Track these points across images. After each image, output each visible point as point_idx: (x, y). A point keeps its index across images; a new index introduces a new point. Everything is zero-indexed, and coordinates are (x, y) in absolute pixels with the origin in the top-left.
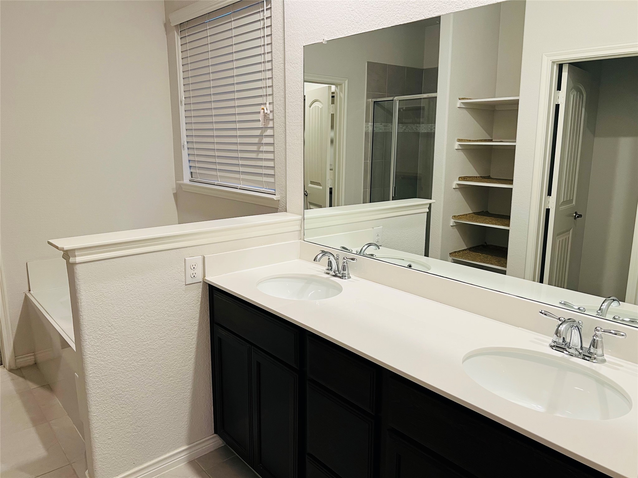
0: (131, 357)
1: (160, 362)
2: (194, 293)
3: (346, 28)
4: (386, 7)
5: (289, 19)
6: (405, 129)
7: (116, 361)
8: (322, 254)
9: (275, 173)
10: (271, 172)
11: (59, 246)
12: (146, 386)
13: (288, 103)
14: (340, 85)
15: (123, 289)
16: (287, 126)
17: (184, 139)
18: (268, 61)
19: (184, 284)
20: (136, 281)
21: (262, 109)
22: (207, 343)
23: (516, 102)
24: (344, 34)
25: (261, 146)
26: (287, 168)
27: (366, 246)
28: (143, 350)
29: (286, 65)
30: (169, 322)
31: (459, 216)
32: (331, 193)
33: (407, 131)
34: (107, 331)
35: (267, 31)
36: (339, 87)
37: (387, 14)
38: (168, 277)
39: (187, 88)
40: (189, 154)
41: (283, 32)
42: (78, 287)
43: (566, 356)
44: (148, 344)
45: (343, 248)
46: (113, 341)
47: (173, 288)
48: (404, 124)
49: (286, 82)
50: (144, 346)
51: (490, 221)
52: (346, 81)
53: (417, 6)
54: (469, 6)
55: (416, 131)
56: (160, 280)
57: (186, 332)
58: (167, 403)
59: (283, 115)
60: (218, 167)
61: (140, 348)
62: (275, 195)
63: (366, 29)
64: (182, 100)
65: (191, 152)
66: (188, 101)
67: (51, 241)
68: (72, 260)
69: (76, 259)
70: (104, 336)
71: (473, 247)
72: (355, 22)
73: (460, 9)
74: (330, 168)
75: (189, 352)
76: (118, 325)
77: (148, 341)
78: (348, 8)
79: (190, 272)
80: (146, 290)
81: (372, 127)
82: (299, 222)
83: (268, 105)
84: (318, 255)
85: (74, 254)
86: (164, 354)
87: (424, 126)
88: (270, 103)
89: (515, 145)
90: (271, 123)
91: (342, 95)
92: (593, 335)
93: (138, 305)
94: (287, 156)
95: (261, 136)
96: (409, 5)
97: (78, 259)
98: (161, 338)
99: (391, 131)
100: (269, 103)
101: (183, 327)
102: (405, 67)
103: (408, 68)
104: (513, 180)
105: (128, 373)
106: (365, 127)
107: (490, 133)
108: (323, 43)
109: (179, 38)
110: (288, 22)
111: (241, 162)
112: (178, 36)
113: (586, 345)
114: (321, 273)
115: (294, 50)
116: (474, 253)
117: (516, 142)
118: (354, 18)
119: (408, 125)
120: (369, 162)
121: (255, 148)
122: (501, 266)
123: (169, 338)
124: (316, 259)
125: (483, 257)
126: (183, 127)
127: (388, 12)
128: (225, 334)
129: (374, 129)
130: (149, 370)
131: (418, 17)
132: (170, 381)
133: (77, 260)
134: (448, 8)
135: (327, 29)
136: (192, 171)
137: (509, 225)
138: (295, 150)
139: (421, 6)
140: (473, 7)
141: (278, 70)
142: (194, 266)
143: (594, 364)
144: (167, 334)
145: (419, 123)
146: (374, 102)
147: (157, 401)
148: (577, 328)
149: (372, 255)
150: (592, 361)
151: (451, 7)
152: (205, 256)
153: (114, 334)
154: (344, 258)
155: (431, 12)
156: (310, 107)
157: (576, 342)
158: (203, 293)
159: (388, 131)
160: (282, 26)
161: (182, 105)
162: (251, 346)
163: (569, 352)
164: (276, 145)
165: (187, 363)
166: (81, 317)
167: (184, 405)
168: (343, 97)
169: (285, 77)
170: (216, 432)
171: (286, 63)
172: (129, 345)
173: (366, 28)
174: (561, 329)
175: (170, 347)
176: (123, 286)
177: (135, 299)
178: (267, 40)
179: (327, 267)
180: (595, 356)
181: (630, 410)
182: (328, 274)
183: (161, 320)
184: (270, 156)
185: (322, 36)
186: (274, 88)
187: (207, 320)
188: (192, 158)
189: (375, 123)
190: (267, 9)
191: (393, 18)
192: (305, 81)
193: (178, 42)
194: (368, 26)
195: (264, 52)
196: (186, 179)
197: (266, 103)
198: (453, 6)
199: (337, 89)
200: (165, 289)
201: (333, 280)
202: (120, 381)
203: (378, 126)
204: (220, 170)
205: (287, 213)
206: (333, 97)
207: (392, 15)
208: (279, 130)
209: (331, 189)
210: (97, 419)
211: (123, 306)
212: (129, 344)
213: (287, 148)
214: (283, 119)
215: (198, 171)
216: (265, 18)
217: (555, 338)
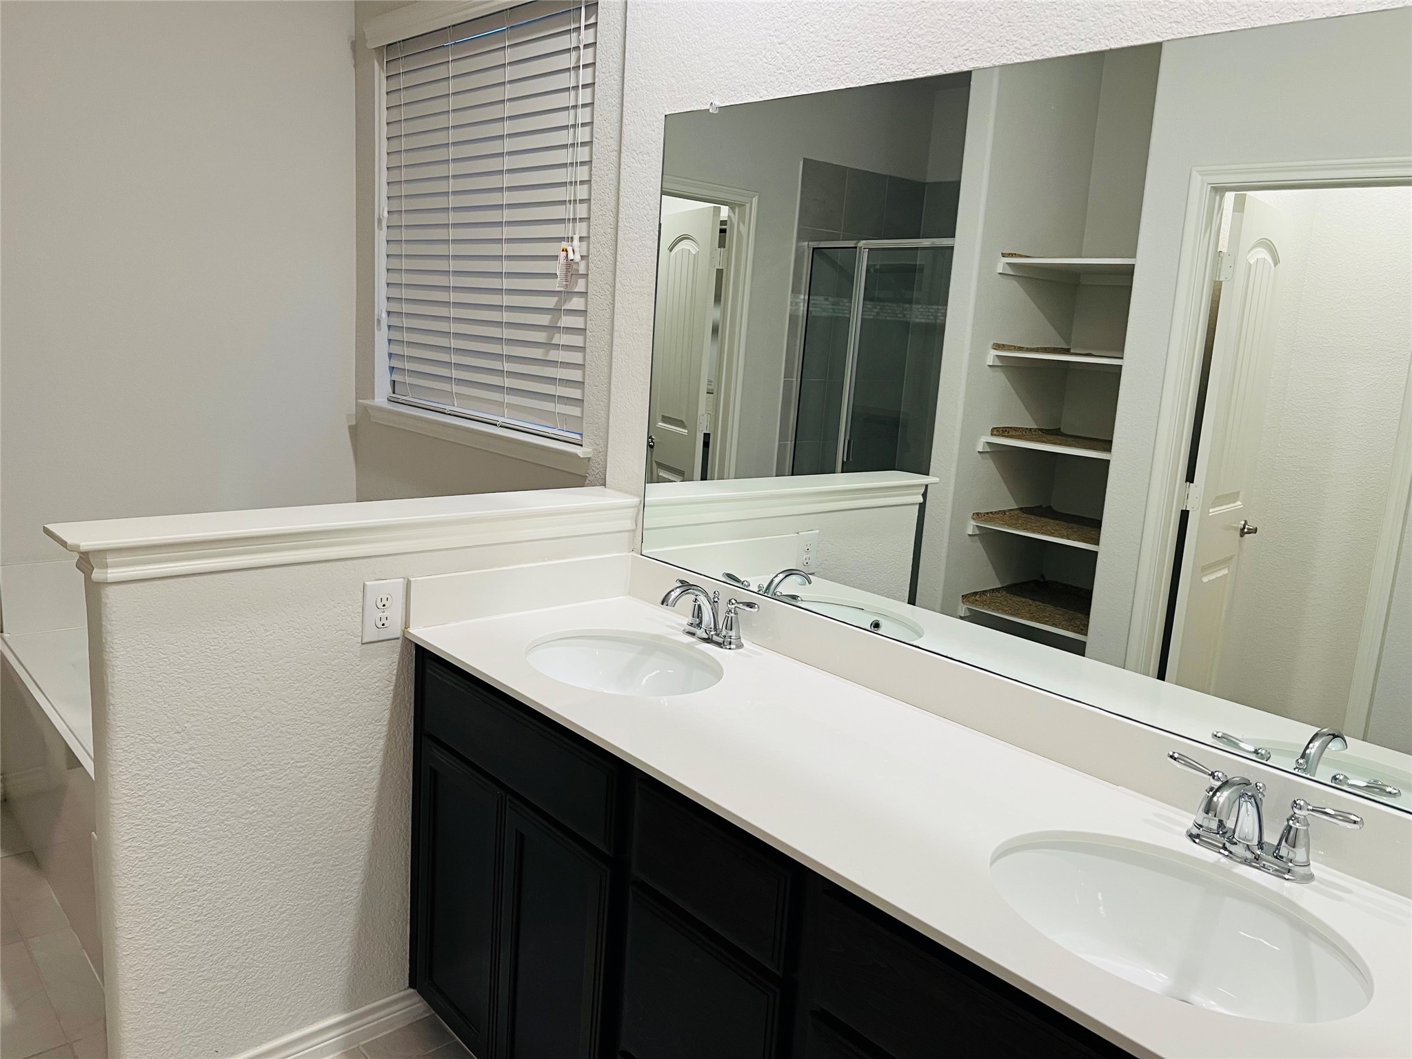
0: (223, 804)
1: (292, 819)
2: (380, 664)
3: (765, 82)
4: (857, 40)
5: (635, 53)
6: (878, 314)
7: (188, 813)
8: (682, 589)
9: (583, 396)
10: (575, 393)
11: (70, 541)
12: (256, 874)
13: (623, 240)
14: (742, 206)
15: (216, 647)
16: (617, 291)
17: (381, 306)
18: (583, 144)
19: (360, 641)
20: (248, 630)
21: (563, 250)
22: (404, 778)
23: (1129, 271)
24: (758, 95)
25: (554, 334)
26: (612, 387)
27: (781, 576)
28: (254, 789)
29: (622, 155)
30: (318, 727)
31: (987, 513)
32: (706, 444)
33: (883, 318)
34: (172, 744)
35: (585, 76)
36: (737, 211)
37: (860, 57)
38: (322, 624)
39: (395, 191)
40: (390, 341)
41: (620, 79)
42: (109, 639)
43: (1224, 860)
44: (266, 777)
45: (729, 576)
46: (183, 766)
47: (333, 650)
48: (877, 303)
49: (621, 193)
50: (257, 782)
51: (1056, 530)
52: (754, 199)
53: (927, 44)
54: (1044, 53)
55: (902, 319)
56: (304, 630)
57: (356, 751)
58: (302, 915)
59: (611, 268)
60: (455, 374)
61: (247, 785)
62: (580, 447)
63: (810, 86)
64: (381, 217)
65: (396, 335)
66: (395, 220)
67: (50, 527)
68: (97, 575)
69: (107, 573)
70: (164, 754)
71: (1015, 585)
72: (785, 69)
73: (1025, 57)
74: (708, 389)
75: (361, 797)
76: (198, 730)
77: (267, 769)
78: (771, 37)
79: (374, 615)
80: (269, 652)
81: (806, 305)
82: (632, 512)
83: (576, 242)
84: (673, 591)
85: (104, 560)
86: (303, 800)
87: (920, 310)
88: (581, 239)
89: (1121, 366)
90: (581, 282)
91: (743, 229)
92: (1288, 816)
93: (250, 686)
94: (614, 360)
95: (556, 311)
96: (910, 40)
97: (113, 574)
98: (299, 764)
99: (848, 316)
100: (580, 237)
101: (351, 740)
102: (886, 176)
103: (891, 177)
104: (1111, 442)
105: (216, 842)
106: (792, 303)
107: (1066, 334)
108: (711, 111)
109: (384, 76)
110: (633, 58)
111: (507, 367)
112: (381, 71)
113: (1271, 838)
114: (675, 631)
115: (644, 122)
116: (1017, 599)
117: (1122, 358)
118: (783, 60)
119: (885, 304)
120: (795, 381)
121: (540, 337)
122: (1074, 631)
123: (315, 764)
124: (666, 600)
125: (1035, 608)
126: (381, 277)
127: (861, 53)
128: (446, 762)
129: (810, 309)
130: (266, 836)
131: (928, 68)
132: (314, 863)
133: (109, 575)
134: (997, 53)
135: (720, 80)
136: (395, 377)
137: (1097, 543)
138: (632, 347)
139: (936, 45)
140: (1055, 56)
141: (604, 166)
142: (384, 602)
143: (1287, 884)
144: (311, 754)
145: (910, 302)
146: (814, 249)
147: (280, 908)
148: (1253, 800)
149: (794, 597)
150: (1283, 875)
151: (1005, 51)
152: (411, 579)
153: (187, 750)
154: (730, 601)
155: (958, 59)
156: (671, 251)
157: (1248, 832)
158: (401, 665)
159: (840, 315)
160: (618, 66)
161: (380, 228)
162: (504, 794)
163: (1230, 852)
164: (590, 334)
165: (354, 823)
166: (111, 707)
167: (342, 919)
168: (745, 233)
169: (619, 183)
170: (412, 984)
171: (623, 151)
172: (222, 778)
173: (810, 84)
174: (1218, 800)
175: (317, 786)
176: (215, 640)
177: (244, 671)
178: (584, 96)
179: (690, 619)
180: (1290, 864)
181: (1369, 999)
182: (693, 634)
183: (300, 723)
184: (576, 357)
185: (709, 97)
186: (593, 207)
187: (408, 725)
188: (396, 349)
189: (813, 295)
190: (587, 27)
191: (873, 67)
192: (663, 193)
193: (381, 85)
194: (814, 81)
195: (573, 123)
196: (381, 397)
197: (572, 238)
198: (1008, 50)
199: (732, 215)
200: (313, 652)
201: (703, 650)
202: (194, 860)
203: (818, 302)
204: (460, 381)
205: (606, 490)
206: (723, 231)
207: (870, 60)
208: (597, 303)
209: (707, 436)
210: (136, 945)
211: (213, 687)
212: (222, 774)
213: (615, 342)
214: (610, 275)
215: (408, 380)
216: (582, 47)
217: (1200, 817)
